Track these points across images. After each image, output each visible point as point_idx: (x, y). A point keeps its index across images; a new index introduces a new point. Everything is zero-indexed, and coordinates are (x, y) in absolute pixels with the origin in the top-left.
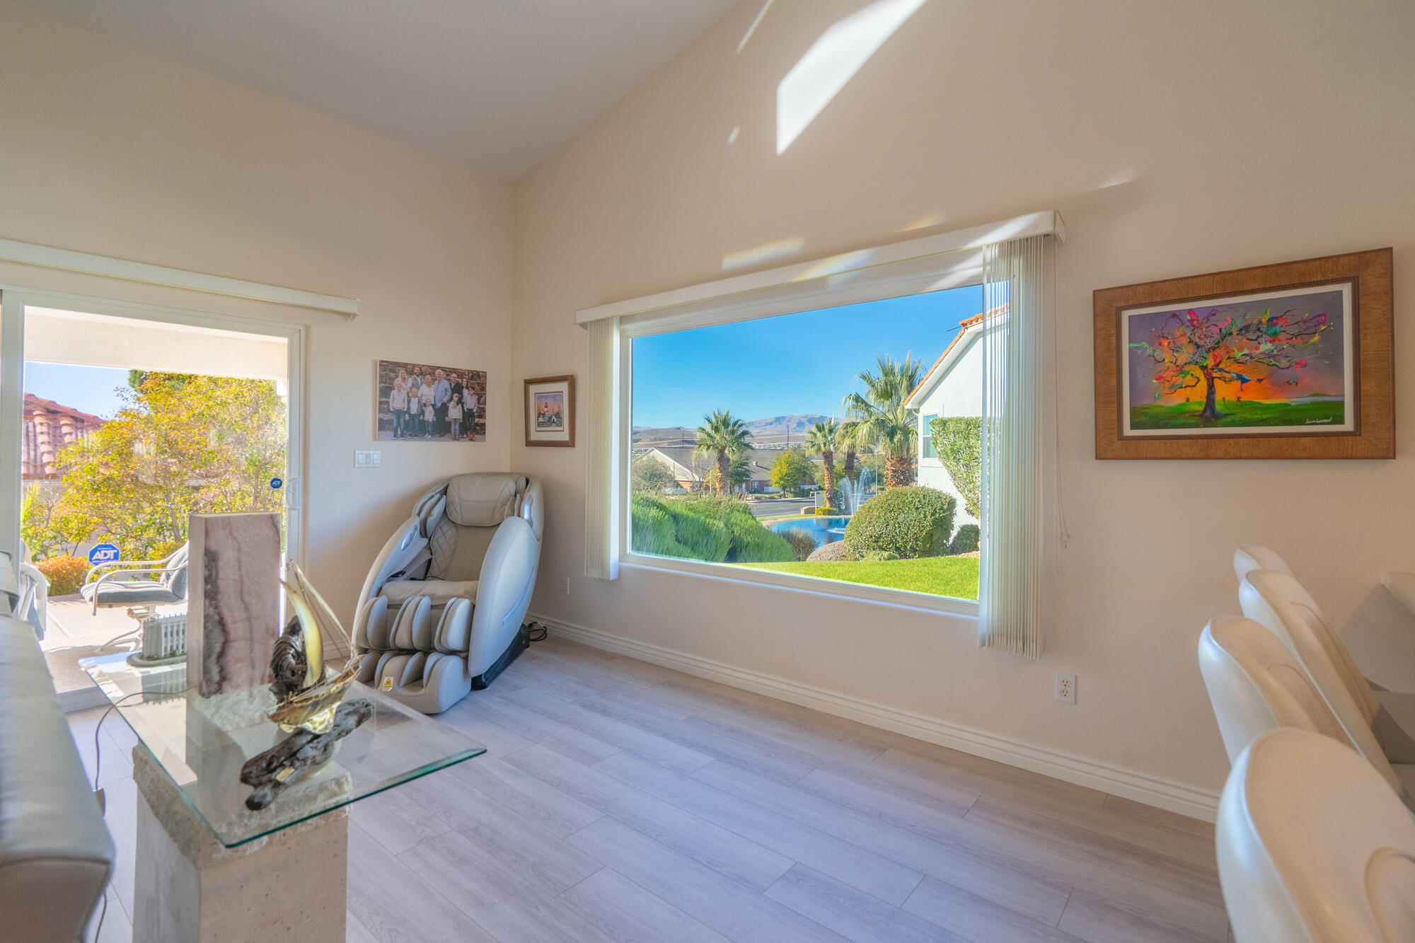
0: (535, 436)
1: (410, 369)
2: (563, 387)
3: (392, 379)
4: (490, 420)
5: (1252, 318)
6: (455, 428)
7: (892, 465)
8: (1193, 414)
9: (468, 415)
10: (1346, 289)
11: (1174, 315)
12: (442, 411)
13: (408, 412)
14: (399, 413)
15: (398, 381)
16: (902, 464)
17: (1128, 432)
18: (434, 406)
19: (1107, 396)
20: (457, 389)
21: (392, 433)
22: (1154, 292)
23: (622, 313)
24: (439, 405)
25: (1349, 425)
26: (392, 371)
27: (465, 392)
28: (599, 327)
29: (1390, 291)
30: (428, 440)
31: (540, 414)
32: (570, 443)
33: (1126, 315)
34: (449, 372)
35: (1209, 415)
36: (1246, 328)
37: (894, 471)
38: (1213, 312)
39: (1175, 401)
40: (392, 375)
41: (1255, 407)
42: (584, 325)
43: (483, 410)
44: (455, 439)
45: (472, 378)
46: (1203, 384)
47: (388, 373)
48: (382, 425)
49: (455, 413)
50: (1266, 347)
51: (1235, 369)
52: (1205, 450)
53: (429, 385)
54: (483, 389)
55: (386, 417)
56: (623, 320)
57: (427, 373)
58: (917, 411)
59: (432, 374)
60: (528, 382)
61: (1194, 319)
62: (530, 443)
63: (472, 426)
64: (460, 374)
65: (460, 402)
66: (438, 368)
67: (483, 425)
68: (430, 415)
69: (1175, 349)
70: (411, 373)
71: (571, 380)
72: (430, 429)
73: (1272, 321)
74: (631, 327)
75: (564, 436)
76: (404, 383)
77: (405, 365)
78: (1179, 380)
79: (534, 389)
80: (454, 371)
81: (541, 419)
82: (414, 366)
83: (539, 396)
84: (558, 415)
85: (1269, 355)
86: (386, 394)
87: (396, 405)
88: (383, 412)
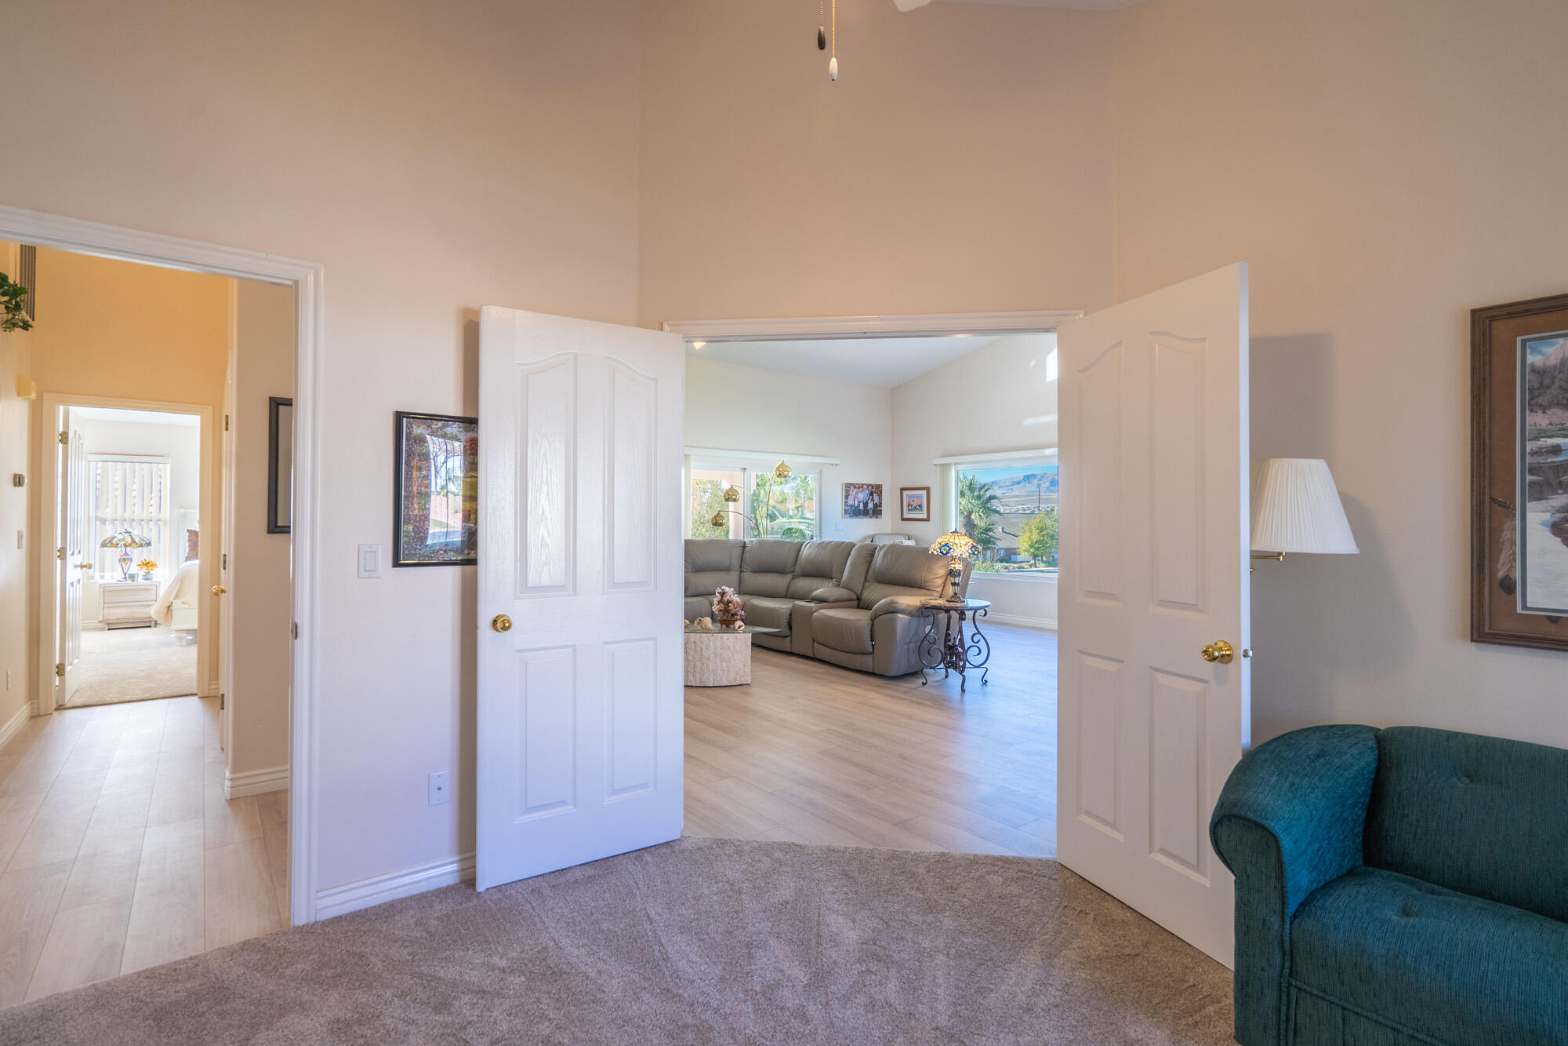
0: (906, 516)
1: (855, 486)
2: (924, 492)
3: (849, 491)
4: (885, 508)
6: (871, 512)
9: (875, 505)
12: (866, 505)
13: (854, 506)
14: (851, 506)
15: (851, 492)
18: (863, 502)
20: (871, 494)
21: (849, 516)
23: (956, 461)
24: (865, 501)
27: (874, 494)
28: (945, 467)
30: (861, 518)
31: (909, 505)
32: (928, 520)
34: (868, 485)
40: (849, 489)
42: (936, 465)
43: (881, 503)
44: (871, 517)
45: (876, 488)
47: (848, 487)
48: (846, 511)
49: (870, 505)
53: (862, 492)
54: (881, 493)
55: (848, 508)
56: (955, 464)
57: (860, 487)
59: (863, 487)
60: (902, 490)
62: (903, 519)
63: (877, 512)
64: (873, 486)
65: (872, 500)
66: (865, 484)
67: (881, 510)
68: (861, 507)
70: (855, 488)
71: (928, 489)
72: (862, 513)
74: (960, 467)
75: (924, 516)
76: (853, 492)
77: (854, 484)
79: (905, 493)
80: (870, 485)
81: (910, 508)
82: (857, 484)
83: (909, 496)
84: (920, 506)
86: (847, 497)
87: (850, 502)
88: (846, 505)
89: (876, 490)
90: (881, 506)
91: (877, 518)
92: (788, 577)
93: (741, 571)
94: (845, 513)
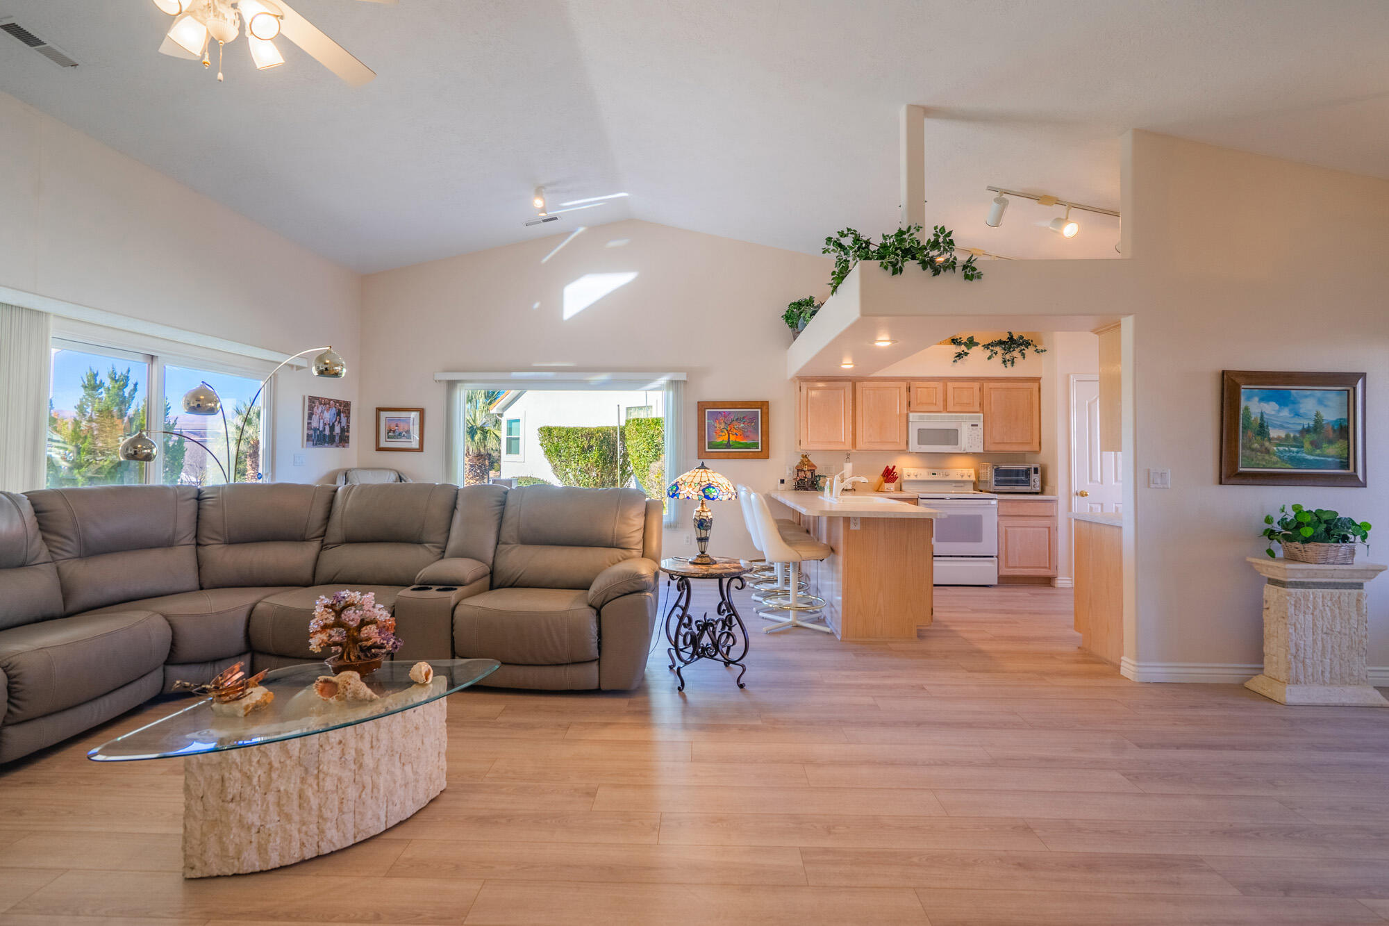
0: (383, 444)
1: (320, 401)
2: (415, 415)
3: (313, 408)
4: (353, 434)
5: (739, 416)
6: (337, 438)
7: (469, 460)
8: (724, 444)
9: (343, 430)
10: (759, 410)
11: (720, 412)
12: (332, 428)
13: (318, 429)
14: (315, 430)
15: (315, 409)
16: (478, 460)
17: (707, 450)
18: (329, 424)
19: (701, 438)
20: (339, 414)
21: (312, 443)
22: (715, 404)
24: (331, 424)
25: (760, 450)
26: (314, 403)
27: (342, 414)
28: (451, 384)
29: (768, 413)
30: (325, 447)
31: (390, 431)
32: (418, 450)
33: (707, 411)
34: (336, 402)
35: (728, 446)
36: (738, 419)
37: (471, 466)
38: (730, 413)
39: (719, 440)
40: (313, 405)
41: (740, 443)
42: (439, 382)
43: (348, 426)
44: (337, 446)
45: (345, 406)
46: (727, 435)
48: (309, 436)
49: (337, 430)
50: (742, 425)
51: (735, 431)
52: (728, 456)
53: (328, 410)
54: (349, 413)
55: (311, 432)
56: (466, 381)
57: (326, 402)
58: (501, 415)
59: (329, 404)
60: (380, 410)
61: (725, 415)
62: (379, 449)
63: (343, 439)
65: (340, 422)
66: (332, 400)
67: (348, 437)
68: (327, 432)
69: (720, 424)
70: (321, 404)
71: (420, 411)
72: (327, 440)
73: (744, 418)
75: (415, 445)
76: (318, 409)
77: (318, 398)
78: (721, 434)
79: (384, 415)
80: (338, 401)
81: (391, 434)
82: (322, 398)
83: (390, 419)
84: (408, 432)
85: (742, 428)
86: (310, 417)
87: (314, 424)
88: (309, 428)
89: (343, 409)
90: (348, 431)
91: (344, 447)
92: (313, 548)
93: (198, 544)
94: (308, 440)
